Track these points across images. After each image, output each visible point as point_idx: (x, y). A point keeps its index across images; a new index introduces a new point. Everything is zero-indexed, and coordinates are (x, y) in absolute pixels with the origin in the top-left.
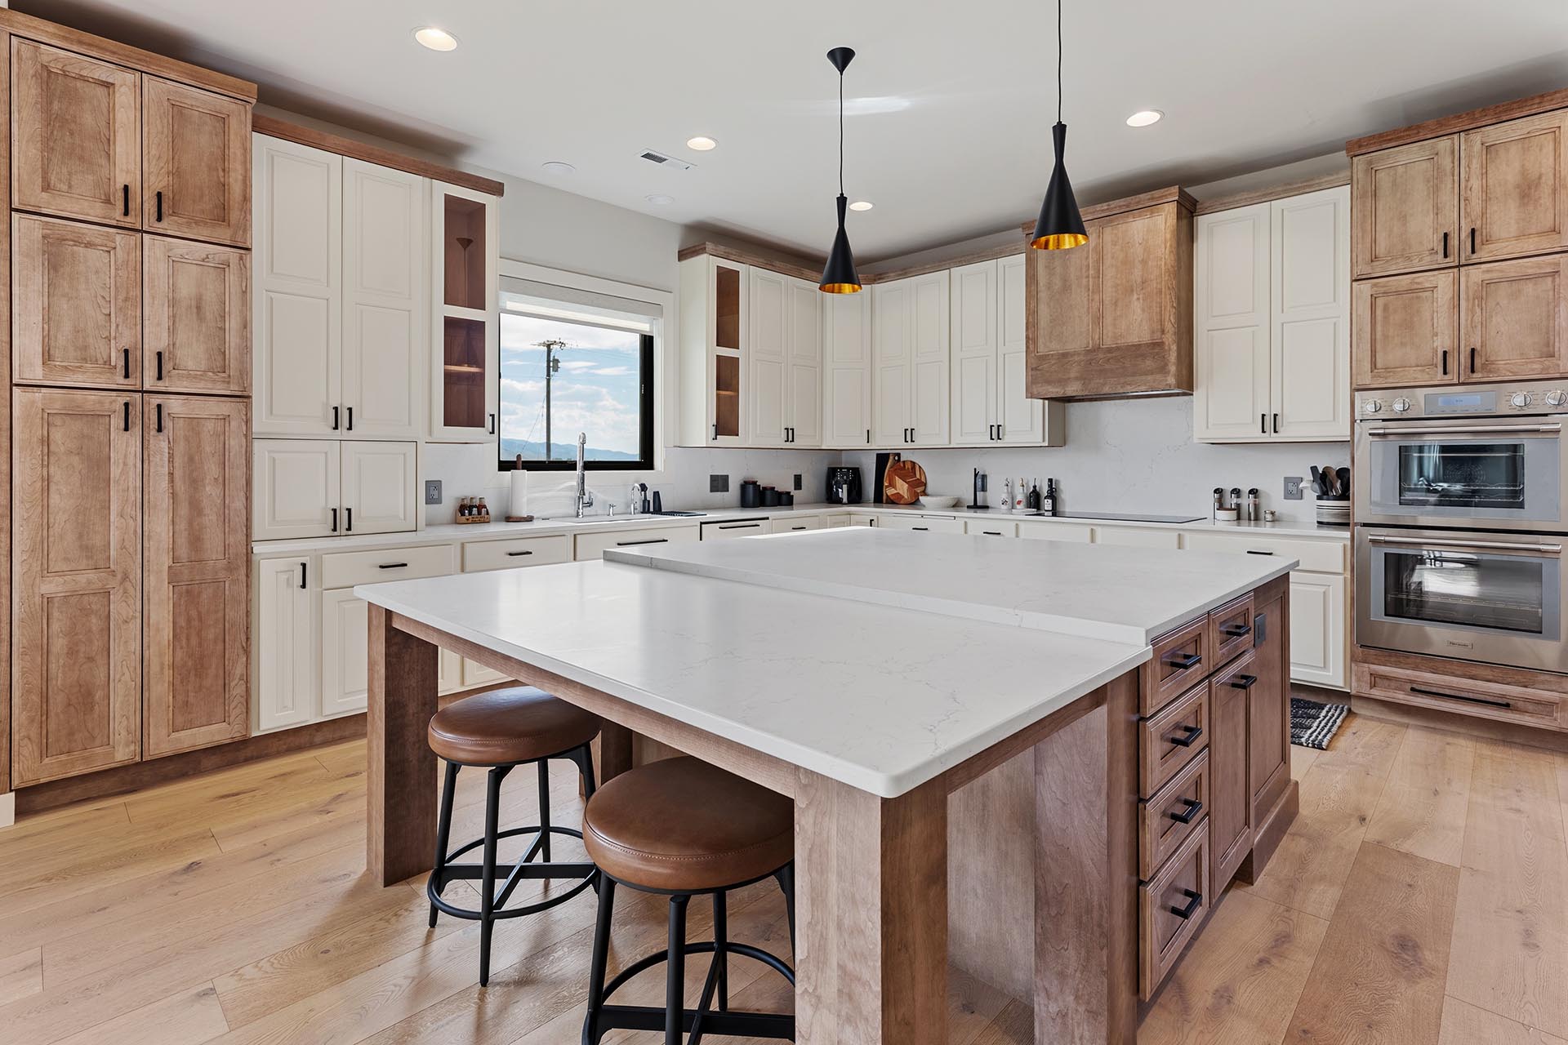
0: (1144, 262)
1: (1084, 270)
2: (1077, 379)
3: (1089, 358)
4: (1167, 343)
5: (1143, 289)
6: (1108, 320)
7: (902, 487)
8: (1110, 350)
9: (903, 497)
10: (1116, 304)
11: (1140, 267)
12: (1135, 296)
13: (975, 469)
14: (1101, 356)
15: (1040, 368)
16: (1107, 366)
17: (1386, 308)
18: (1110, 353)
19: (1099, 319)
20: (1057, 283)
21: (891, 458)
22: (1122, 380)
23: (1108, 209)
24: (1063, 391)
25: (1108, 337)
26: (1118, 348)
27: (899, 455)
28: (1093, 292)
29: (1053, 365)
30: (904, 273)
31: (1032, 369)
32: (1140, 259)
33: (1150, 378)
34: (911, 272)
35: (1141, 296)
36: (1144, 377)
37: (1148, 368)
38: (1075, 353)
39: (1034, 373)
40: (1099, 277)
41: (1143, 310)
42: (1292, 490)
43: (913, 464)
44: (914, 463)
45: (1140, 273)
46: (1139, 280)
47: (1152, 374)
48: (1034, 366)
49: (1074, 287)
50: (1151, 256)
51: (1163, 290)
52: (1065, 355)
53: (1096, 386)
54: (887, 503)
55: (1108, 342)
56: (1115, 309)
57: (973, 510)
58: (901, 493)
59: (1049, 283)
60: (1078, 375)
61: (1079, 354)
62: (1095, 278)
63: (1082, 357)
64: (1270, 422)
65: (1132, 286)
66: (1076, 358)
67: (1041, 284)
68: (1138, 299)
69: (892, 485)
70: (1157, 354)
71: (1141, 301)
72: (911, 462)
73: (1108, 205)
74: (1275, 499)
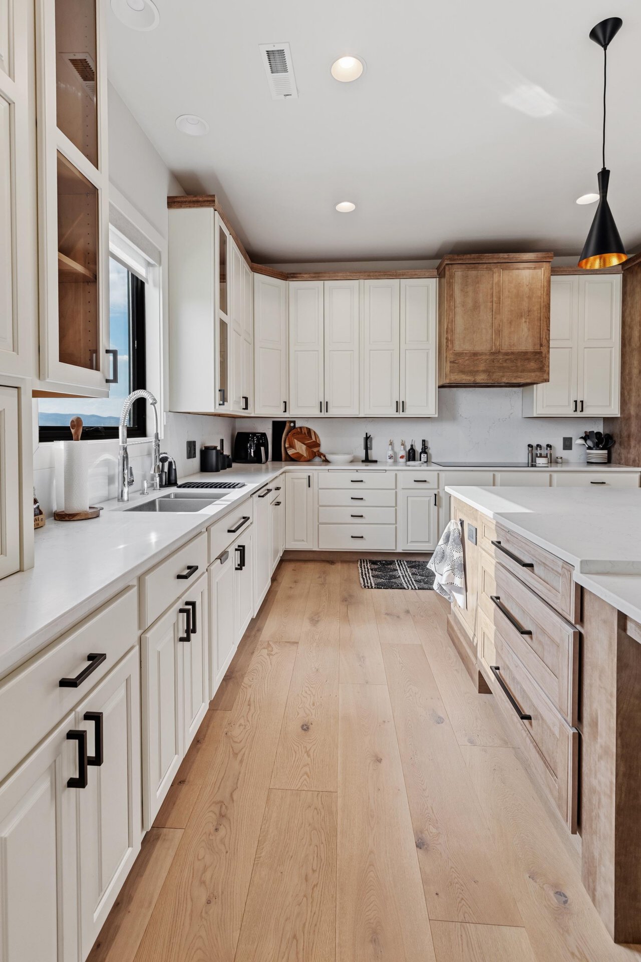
0: (530, 298)
1: (489, 297)
2: (484, 371)
3: (493, 357)
4: (544, 353)
5: (528, 316)
6: (506, 332)
7: (300, 448)
8: (507, 354)
9: (303, 455)
10: (510, 323)
11: (526, 300)
12: (524, 320)
13: (367, 434)
14: (501, 357)
15: (457, 362)
16: (505, 365)
18: (507, 355)
19: (499, 332)
20: (470, 303)
21: (288, 424)
22: (515, 374)
23: (507, 258)
24: (473, 379)
25: (505, 345)
26: (513, 353)
27: (294, 422)
28: (495, 313)
29: (466, 360)
30: (317, 276)
31: (451, 362)
32: (527, 296)
33: (533, 374)
34: (324, 276)
35: (527, 320)
36: (529, 374)
37: (533, 368)
38: (482, 354)
39: (452, 365)
40: (500, 303)
41: (529, 330)
42: (568, 442)
43: (309, 430)
45: (527, 305)
46: (526, 309)
47: (535, 372)
48: (452, 360)
49: (482, 307)
50: (534, 295)
51: (542, 318)
52: (475, 354)
53: (497, 377)
54: (285, 461)
55: (505, 348)
56: (510, 327)
57: (364, 464)
58: (301, 452)
59: (464, 302)
60: (484, 368)
61: (486, 354)
62: (497, 303)
63: (487, 357)
64: (579, 406)
65: (522, 313)
66: (484, 357)
67: (458, 302)
68: (525, 322)
69: (292, 446)
70: (538, 359)
71: (527, 323)
72: (307, 428)
73: (508, 255)
74: (560, 450)
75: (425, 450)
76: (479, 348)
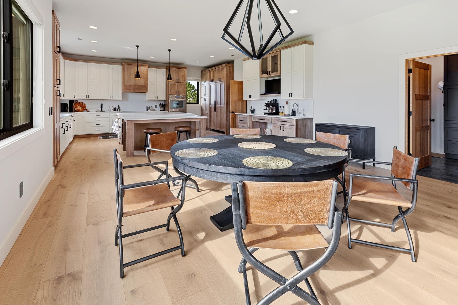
0: (143, 73)
1: (134, 72)
2: (133, 89)
3: (135, 86)
6: (138, 81)
8: (138, 86)
13: (101, 104)
16: (138, 88)
17: (172, 86)
19: (136, 81)
21: (75, 101)
22: (140, 90)
27: (77, 101)
29: (128, 87)
35: (143, 78)
37: (144, 89)
39: (124, 88)
41: (143, 81)
42: (156, 106)
44: (82, 103)
48: (124, 86)
49: (132, 75)
51: (146, 78)
52: (130, 85)
53: (136, 91)
54: (74, 111)
57: (101, 112)
58: (79, 109)
63: (133, 86)
64: (157, 98)
69: (76, 107)
70: (146, 87)
74: (154, 108)
75: (119, 108)
76: (131, 84)
